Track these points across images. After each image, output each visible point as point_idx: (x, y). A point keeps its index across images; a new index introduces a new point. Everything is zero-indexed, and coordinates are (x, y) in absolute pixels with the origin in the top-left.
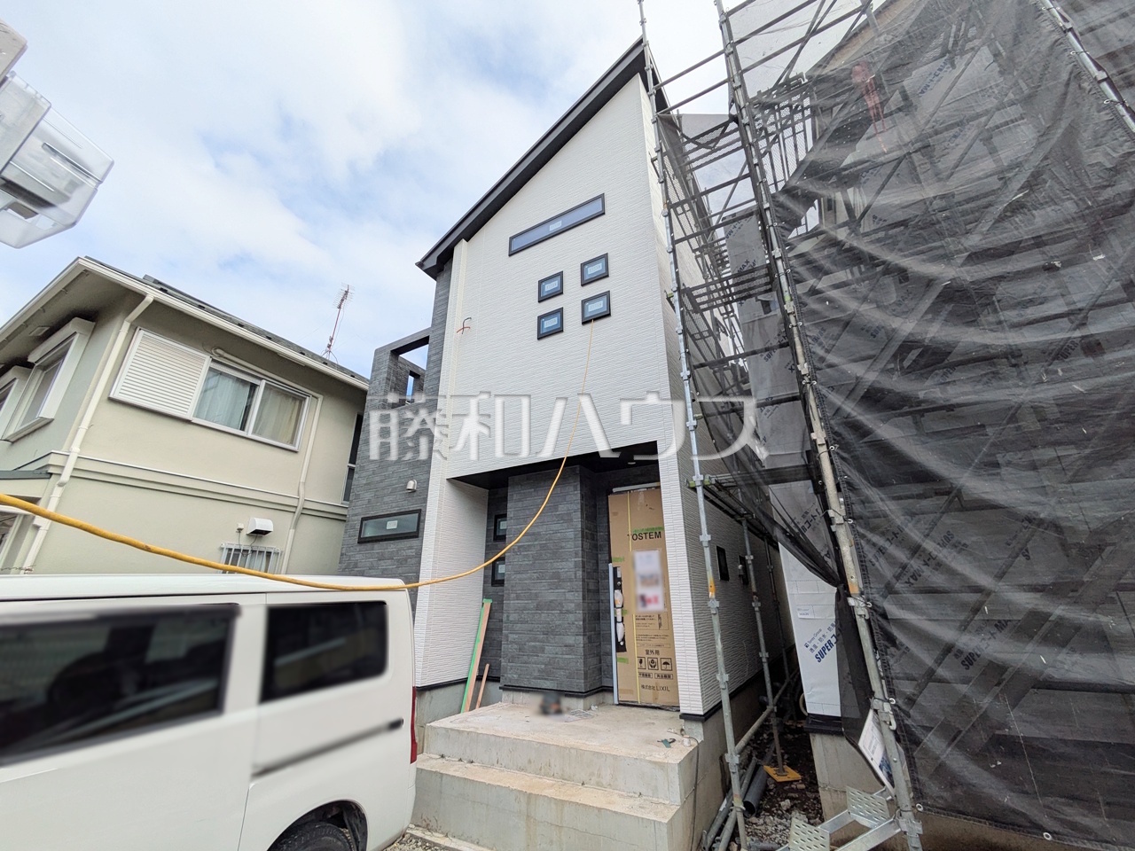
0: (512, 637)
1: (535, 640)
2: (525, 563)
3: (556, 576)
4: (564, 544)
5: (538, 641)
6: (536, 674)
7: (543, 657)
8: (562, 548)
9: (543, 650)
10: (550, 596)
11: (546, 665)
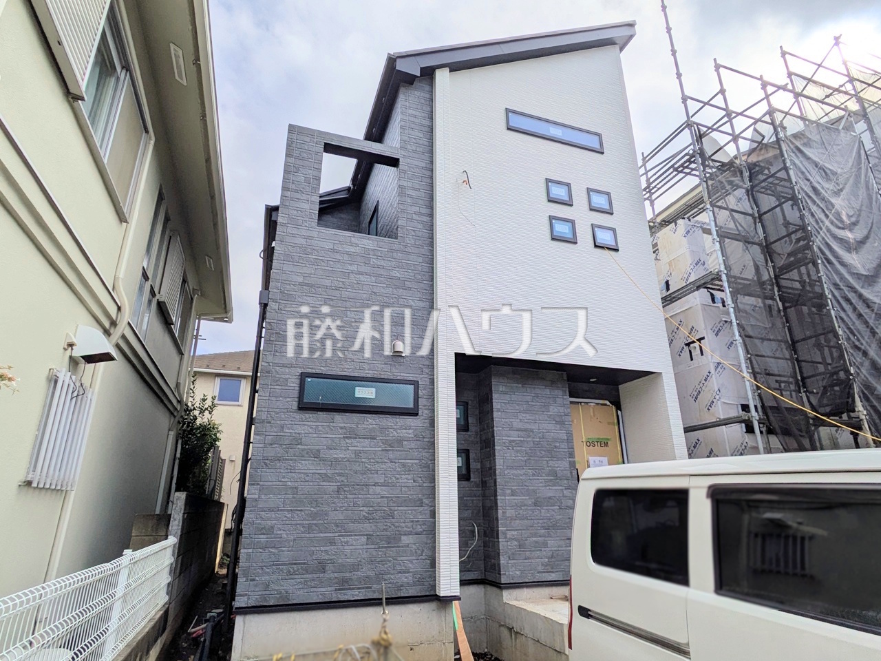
0: (510, 534)
1: (536, 535)
2: (518, 458)
3: (553, 473)
4: (557, 444)
5: (540, 537)
6: (540, 568)
7: (546, 552)
8: (556, 447)
9: (545, 545)
10: (550, 492)
11: (548, 558)
